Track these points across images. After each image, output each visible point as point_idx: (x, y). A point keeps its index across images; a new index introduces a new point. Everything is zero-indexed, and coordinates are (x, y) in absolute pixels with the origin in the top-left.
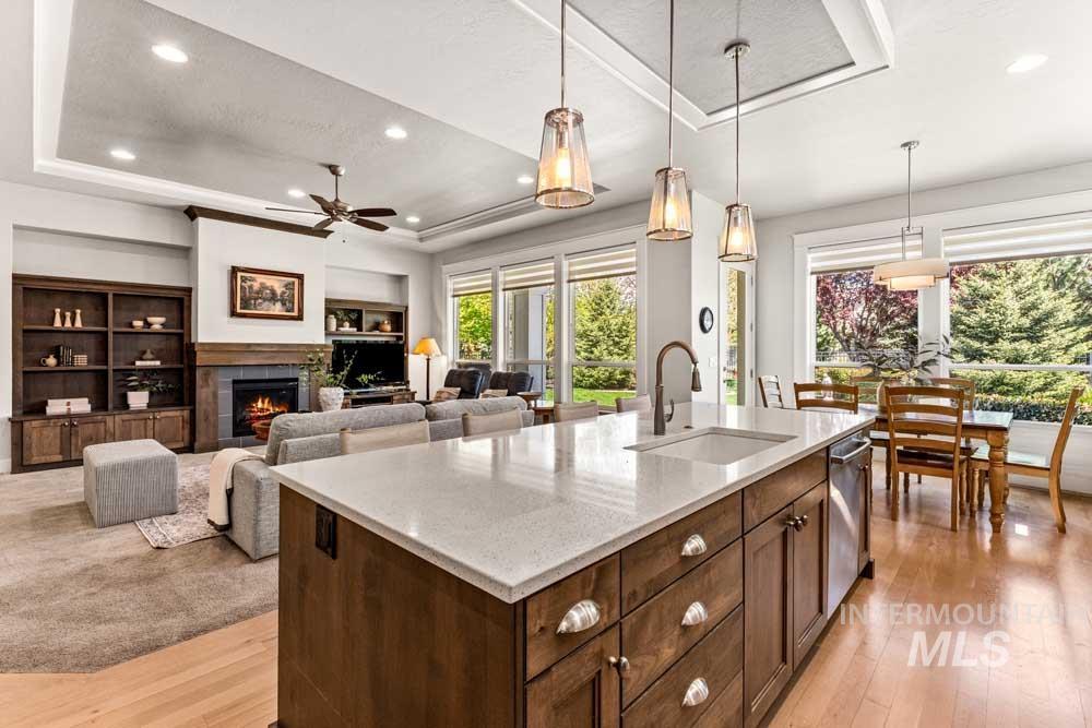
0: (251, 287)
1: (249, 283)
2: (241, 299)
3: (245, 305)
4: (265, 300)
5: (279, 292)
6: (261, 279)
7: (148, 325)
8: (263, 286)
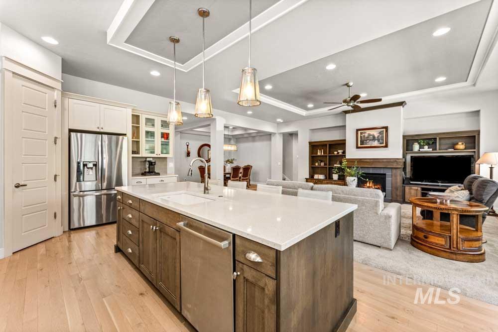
0: (364, 136)
1: (363, 134)
2: (360, 141)
3: (362, 143)
4: (370, 140)
5: (376, 136)
6: (368, 132)
7: (338, 153)
8: (369, 135)
